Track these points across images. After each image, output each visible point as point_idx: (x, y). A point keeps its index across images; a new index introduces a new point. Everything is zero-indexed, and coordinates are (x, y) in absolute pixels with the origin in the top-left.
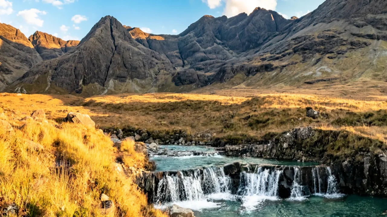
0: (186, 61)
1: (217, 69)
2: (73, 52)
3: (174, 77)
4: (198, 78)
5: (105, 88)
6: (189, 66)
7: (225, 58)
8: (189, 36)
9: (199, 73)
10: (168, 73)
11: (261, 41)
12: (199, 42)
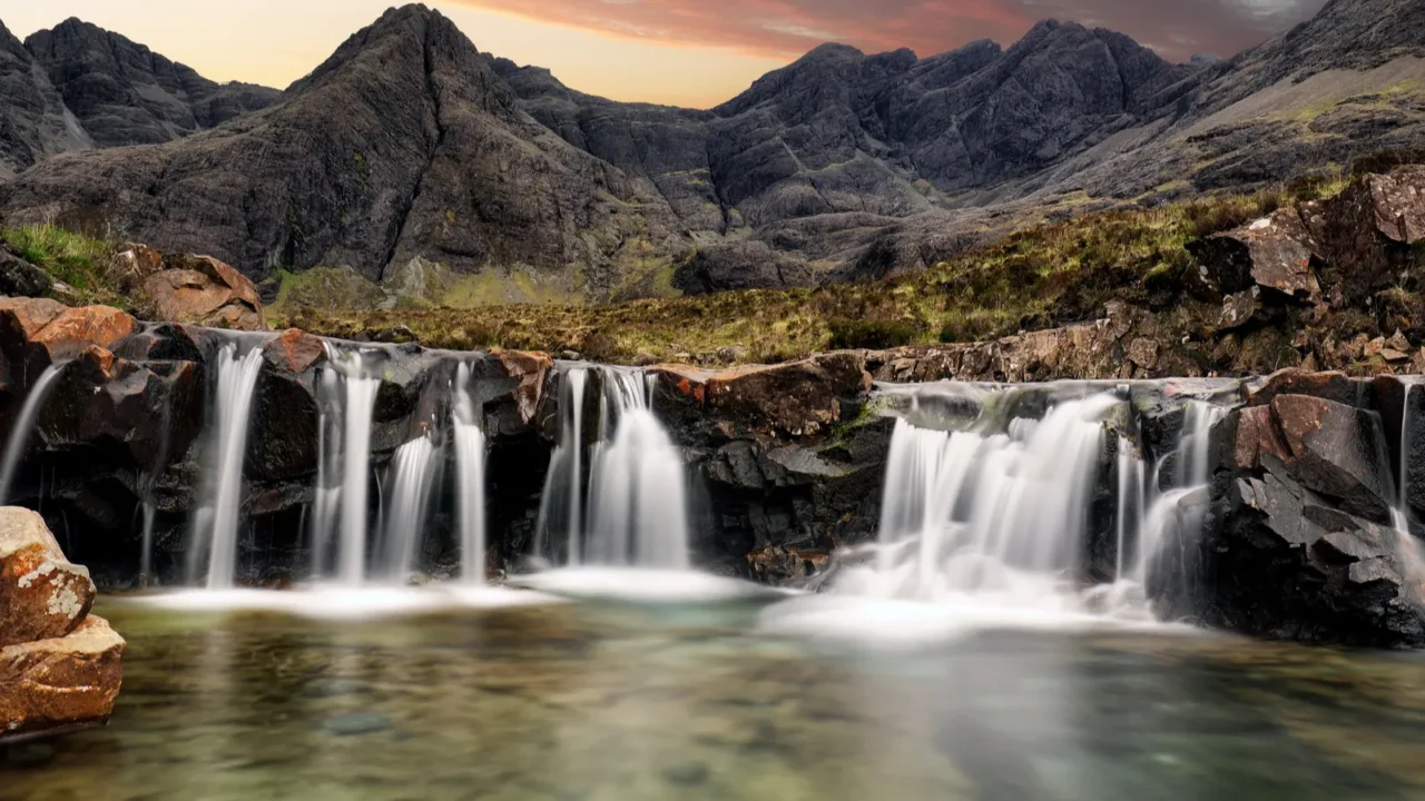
0: (734, 213)
1: (861, 248)
2: (247, 130)
3: (684, 268)
4: (781, 278)
5: (386, 291)
6: (748, 231)
7: (897, 210)
8: (756, 117)
9: (785, 257)
10: (660, 250)
11: (1050, 149)
12: (796, 141)
